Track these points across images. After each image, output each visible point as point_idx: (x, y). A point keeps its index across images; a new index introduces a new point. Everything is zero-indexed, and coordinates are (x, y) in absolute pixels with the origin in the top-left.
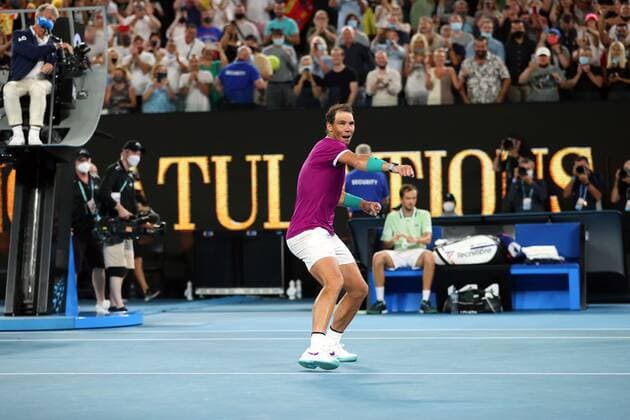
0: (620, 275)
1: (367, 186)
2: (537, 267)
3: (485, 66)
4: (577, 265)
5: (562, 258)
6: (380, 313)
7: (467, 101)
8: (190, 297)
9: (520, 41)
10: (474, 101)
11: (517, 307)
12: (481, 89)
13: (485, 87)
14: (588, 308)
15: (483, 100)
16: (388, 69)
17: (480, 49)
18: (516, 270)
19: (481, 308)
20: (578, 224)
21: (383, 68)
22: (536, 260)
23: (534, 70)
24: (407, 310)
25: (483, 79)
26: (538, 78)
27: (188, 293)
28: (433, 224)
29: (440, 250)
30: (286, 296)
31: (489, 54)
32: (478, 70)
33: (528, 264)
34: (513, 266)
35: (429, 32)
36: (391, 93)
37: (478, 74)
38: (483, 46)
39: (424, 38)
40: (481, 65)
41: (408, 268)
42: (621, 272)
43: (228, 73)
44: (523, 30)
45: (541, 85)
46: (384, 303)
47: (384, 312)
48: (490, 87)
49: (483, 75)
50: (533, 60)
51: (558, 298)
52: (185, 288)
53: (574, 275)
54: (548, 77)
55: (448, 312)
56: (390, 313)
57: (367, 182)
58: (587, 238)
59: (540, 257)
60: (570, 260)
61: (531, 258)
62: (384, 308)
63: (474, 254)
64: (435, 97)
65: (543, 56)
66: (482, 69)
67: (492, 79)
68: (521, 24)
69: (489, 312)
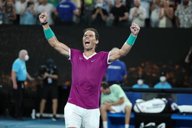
2: (184, 116)
3: (187, 9)
7: (178, 26)
8: (33, 117)
10: (181, 26)
12: (184, 20)
13: (187, 19)
15: (185, 26)
16: (141, 8)
18: (174, 117)
21: (138, 7)
25: (186, 16)
27: (33, 115)
29: (138, 105)
32: (184, 11)
33: (180, 114)
34: (173, 115)
36: (141, 20)
37: (184, 13)
40: (185, 8)
43: (61, 6)
48: (189, 20)
49: (186, 14)
52: (31, 112)
61: (182, 111)
63: (154, 108)
64: (163, 23)
66: (185, 10)
67: (190, 16)
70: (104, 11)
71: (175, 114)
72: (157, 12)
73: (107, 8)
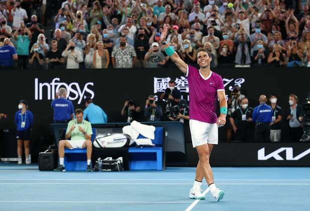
0: (183, 153)
1: (62, 107)
2: (142, 149)
3: (125, 50)
4: (161, 148)
5: (154, 145)
6: (62, 171)
9: (142, 38)
11: (132, 169)
12: (123, 61)
13: (125, 60)
14: (166, 169)
17: (123, 41)
18: (131, 151)
19: (114, 169)
20: (162, 128)
22: (141, 145)
23: (151, 53)
24: (77, 169)
25: (124, 56)
26: (152, 57)
28: (92, 127)
29: (98, 140)
30: (17, 162)
31: (127, 44)
33: (137, 147)
34: (130, 148)
35: (96, 33)
36: (77, 62)
37: (122, 54)
38: (124, 40)
39: (94, 35)
40: (123, 49)
41: (78, 149)
42: (184, 152)
44: (144, 33)
45: (153, 61)
46: (64, 166)
47: (64, 170)
48: (127, 60)
49: (124, 55)
50: (151, 48)
51: (151, 164)
53: (159, 153)
54: (157, 57)
55: (97, 170)
56: (67, 171)
57: (63, 105)
58: (166, 135)
59: (143, 144)
60: (157, 146)
61: (139, 144)
62: (64, 168)
63: (115, 143)
65: (155, 46)
66: (123, 51)
67: (129, 57)
68: (143, 30)
69: (116, 171)
70: (40, 55)
71: (132, 148)
72: (92, 55)
73: (42, 52)
